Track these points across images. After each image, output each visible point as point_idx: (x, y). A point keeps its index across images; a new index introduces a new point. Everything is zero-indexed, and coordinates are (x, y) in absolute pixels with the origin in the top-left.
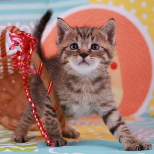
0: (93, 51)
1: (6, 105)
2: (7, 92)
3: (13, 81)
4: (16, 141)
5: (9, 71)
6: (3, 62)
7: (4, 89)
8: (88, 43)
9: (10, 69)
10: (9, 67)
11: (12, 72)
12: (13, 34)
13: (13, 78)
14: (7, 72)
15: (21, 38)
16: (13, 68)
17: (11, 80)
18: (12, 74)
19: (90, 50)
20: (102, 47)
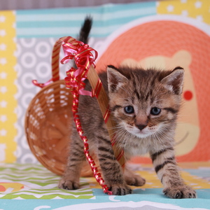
0: (153, 117)
1: (54, 146)
2: (57, 129)
3: (66, 116)
4: (65, 187)
5: (62, 102)
6: (55, 89)
7: (53, 125)
8: (146, 107)
9: (63, 99)
10: (62, 97)
11: (65, 104)
12: (67, 45)
13: (66, 111)
14: (59, 103)
15: (77, 50)
16: (67, 99)
17: (63, 114)
18: (65, 107)
19: (149, 117)
20: (165, 109)
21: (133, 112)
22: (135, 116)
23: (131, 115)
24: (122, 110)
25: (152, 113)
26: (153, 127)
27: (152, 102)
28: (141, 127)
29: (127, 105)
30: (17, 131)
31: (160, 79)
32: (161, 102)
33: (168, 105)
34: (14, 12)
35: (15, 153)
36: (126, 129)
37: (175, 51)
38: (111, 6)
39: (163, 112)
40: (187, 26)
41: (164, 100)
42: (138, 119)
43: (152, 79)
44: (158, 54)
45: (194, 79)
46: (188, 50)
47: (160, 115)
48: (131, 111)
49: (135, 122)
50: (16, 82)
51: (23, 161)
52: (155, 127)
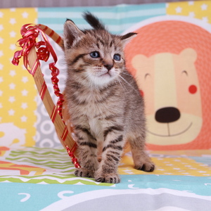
19: (113, 60)
22: (101, 60)
23: (98, 59)
30: (37, 118)
34: (36, 9)
35: (34, 138)
37: (183, 49)
38: (124, 6)
40: (194, 26)
44: (167, 51)
45: (198, 75)
46: (194, 48)
51: (41, 145)
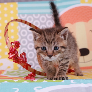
19: (53, 51)
20: (61, 47)
21: (46, 49)
22: (47, 51)
23: (45, 51)
24: (40, 49)
25: (54, 49)
26: (56, 56)
27: (54, 44)
28: (50, 56)
29: (43, 46)
31: (58, 33)
32: (59, 44)
33: (62, 45)
34: (17, 3)
36: (43, 57)
39: (60, 49)
41: (60, 43)
42: (48, 53)
43: (54, 33)
44: (81, 21)
47: (58, 50)
48: (45, 49)
49: (47, 54)
50: (18, 34)
52: (57, 56)
